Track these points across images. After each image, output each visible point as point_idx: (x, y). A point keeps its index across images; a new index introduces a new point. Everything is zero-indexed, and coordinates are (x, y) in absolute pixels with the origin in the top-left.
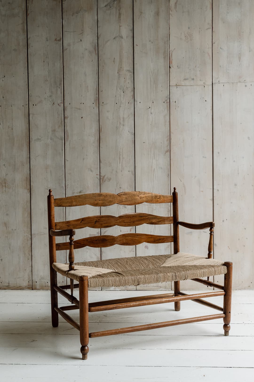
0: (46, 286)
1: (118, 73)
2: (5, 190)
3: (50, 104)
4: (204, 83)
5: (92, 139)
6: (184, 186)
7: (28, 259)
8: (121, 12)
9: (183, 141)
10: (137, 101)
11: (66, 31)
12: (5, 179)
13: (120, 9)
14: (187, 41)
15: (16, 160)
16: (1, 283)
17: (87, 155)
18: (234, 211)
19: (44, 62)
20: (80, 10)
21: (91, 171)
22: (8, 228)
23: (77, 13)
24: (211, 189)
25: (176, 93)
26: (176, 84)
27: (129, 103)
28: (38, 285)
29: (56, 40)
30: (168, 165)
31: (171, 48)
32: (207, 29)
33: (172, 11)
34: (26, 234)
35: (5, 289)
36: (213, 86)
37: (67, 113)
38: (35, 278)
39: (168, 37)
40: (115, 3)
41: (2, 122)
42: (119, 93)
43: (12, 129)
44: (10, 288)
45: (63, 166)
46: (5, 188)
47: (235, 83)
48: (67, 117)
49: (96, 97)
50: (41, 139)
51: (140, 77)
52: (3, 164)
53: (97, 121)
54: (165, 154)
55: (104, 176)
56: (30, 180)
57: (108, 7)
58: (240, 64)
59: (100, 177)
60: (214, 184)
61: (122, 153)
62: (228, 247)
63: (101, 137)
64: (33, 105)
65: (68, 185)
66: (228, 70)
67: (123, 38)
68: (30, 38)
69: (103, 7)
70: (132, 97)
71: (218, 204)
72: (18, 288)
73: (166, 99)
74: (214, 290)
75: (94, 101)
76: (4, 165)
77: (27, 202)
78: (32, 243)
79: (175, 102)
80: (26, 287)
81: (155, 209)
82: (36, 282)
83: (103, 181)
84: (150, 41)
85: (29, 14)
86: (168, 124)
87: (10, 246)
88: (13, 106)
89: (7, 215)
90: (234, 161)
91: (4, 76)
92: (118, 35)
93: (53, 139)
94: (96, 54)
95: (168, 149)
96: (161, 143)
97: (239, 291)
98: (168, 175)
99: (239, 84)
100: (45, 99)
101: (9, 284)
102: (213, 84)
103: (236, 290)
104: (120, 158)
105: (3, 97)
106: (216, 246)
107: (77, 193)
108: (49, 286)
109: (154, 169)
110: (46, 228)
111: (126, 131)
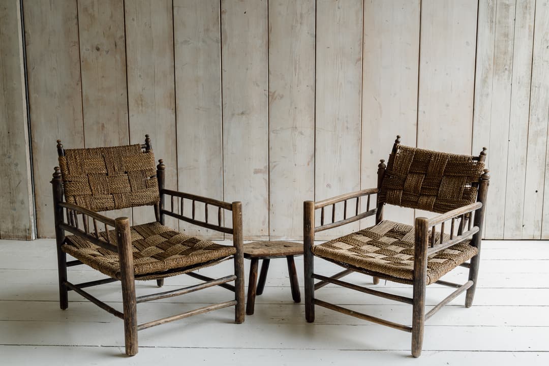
2: (142, 109)
5: (257, 42)
6: (380, 107)
9: (381, 46)
12: (142, 95)
15: (156, 70)
17: (251, 64)
18: (444, 140)
21: (258, 85)
24: (415, 110)
30: (360, 79)
34: (171, 168)
37: (225, 6)
38: (183, 225)
41: (136, 17)
43: (150, 27)
45: (220, 78)
46: (142, 107)
48: (224, 10)
50: (189, 41)
52: (139, 74)
53: (266, 17)
54: (356, 63)
55: (275, 92)
56: (174, 97)
59: (269, 93)
60: (419, 104)
61: (299, 62)
63: (271, 39)
65: (226, 103)
71: (423, 131)
76: (140, 76)
77: (171, 126)
78: (179, 179)
81: (341, 136)
83: (272, 98)
86: (360, 22)
90: (447, 74)
93: (206, 42)
95: (360, 57)
96: (351, 48)
98: (360, 91)
104: (295, 69)
107: (238, 115)
108: (201, 236)
109: (341, 84)
110: (197, 161)
111: (305, 31)
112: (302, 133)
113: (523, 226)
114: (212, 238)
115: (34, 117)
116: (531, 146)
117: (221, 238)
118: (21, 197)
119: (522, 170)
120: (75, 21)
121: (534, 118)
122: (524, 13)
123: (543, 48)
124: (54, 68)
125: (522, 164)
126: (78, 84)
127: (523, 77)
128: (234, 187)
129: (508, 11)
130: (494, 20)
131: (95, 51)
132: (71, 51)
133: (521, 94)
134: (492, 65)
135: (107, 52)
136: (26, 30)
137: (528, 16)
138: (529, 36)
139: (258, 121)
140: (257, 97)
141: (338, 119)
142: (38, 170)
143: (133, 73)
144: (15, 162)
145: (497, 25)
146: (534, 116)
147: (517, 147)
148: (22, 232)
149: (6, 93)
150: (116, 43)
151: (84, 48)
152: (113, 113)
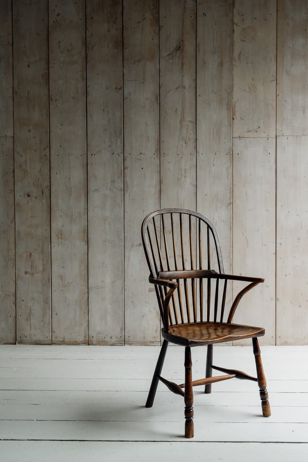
0: (102, 341)
1: (180, 123)
2: (61, 242)
3: (109, 154)
4: (268, 135)
5: (151, 190)
6: (247, 240)
7: (85, 313)
8: (184, 62)
9: (246, 193)
10: (199, 153)
11: (127, 80)
12: (62, 230)
13: (183, 58)
14: (251, 92)
15: (73, 211)
16: (56, 338)
17: (147, 207)
18: (297, 266)
19: (104, 110)
20: (142, 59)
21: (152, 223)
22: (63, 281)
23: (139, 61)
24: (274, 243)
25: (239, 145)
26: (239, 136)
27: (191, 154)
28: (94, 340)
29: (116, 88)
30: (231, 218)
31: (235, 100)
32: (271, 81)
33: (235, 62)
34: (83, 287)
35: (60, 344)
36: (277, 138)
37: (127, 163)
38: (92, 333)
39: (231, 88)
40: (178, 52)
41: (59, 172)
42: (181, 144)
43: (70, 179)
44: (65, 343)
45: (123, 217)
46: (61, 240)
47: (299, 136)
48: (126, 167)
49: (157, 147)
50: (99, 190)
51: (203, 128)
52: (60, 215)
53: (158, 172)
54: (228, 207)
56: (87, 232)
57: (171, 56)
58: (305, 117)
59: (161, 229)
60: (277, 238)
61: (184, 206)
62: (291, 302)
63: (162, 188)
64: (92, 155)
65: (127, 237)
66: (292, 122)
67: (185, 88)
68: (89, 86)
69: (165, 56)
70: (194, 149)
71: (280, 258)
72: (73, 344)
73: (229, 151)
74: (276, 345)
75: (155, 152)
76: (61, 216)
77: (84, 254)
78: (89, 296)
79: (238, 154)
80: (82, 342)
82: (93, 337)
84: (213, 92)
85: (89, 61)
86: (230, 176)
87: (65, 299)
88: (70, 155)
89: (63, 267)
90: (298, 215)
91: (62, 125)
92: (180, 85)
93: (112, 190)
94: (158, 103)
95: (230, 202)
96: (224, 195)
97: (301, 346)
98: (231, 228)
99: (303, 137)
100: (104, 148)
101: (64, 338)
102: (277, 136)
103: (299, 345)
105: (61, 146)
106: (278, 301)
107: (137, 246)
108: (106, 342)
109: (216, 222)
110: (103, 282)
111: (188, 183)
112: (186, 261)
114: (115, 344)
117: (122, 344)
120: (12, 174)
126: (12, 222)
128: (132, 302)
131: (26, 197)
132: (8, 197)
135: (36, 198)
143: (56, 214)
150: (43, 191)
151: (18, 194)
152: (39, 244)
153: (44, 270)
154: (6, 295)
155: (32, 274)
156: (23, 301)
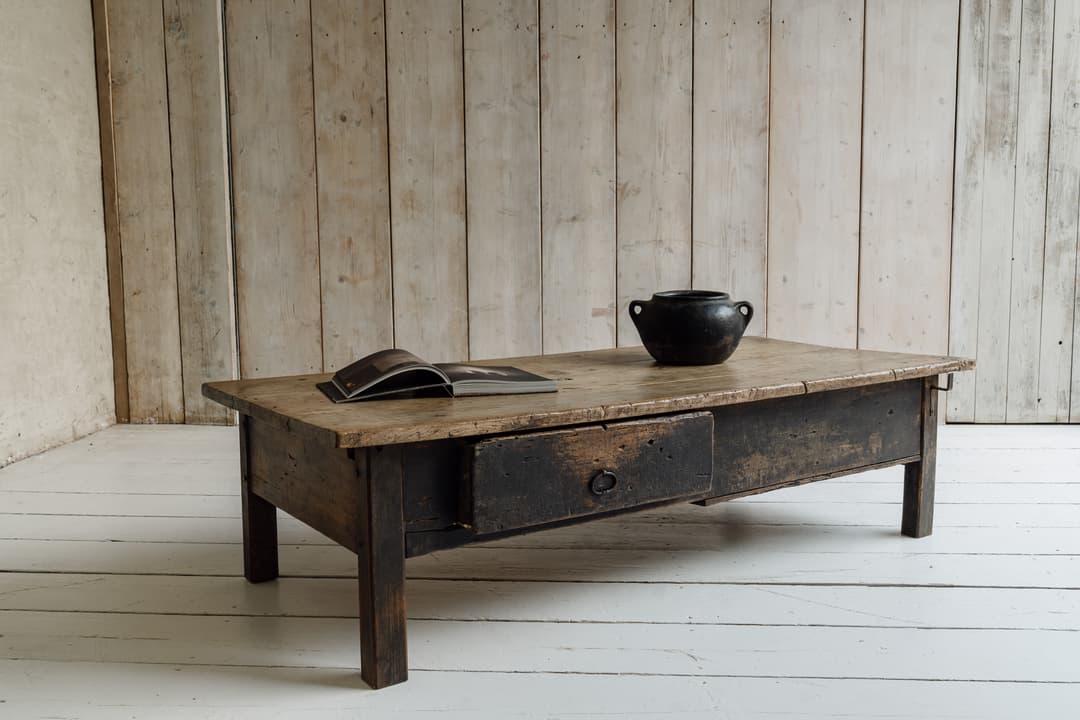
2: (412, 214)
3: (508, 28)
5: (597, 103)
6: (798, 206)
9: (799, 107)
10: (699, 21)
12: (413, 191)
15: (435, 151)
17: (588, 139)
18: (905, 259)
21: (598, 173)
22: (417, 295)
24: (855, 212)
27: (681, 25)
30: (765, 160)
34: (457, 309)
37: (547, 47)
41: (406, 67)
43: (427, 83)
45: (538, 162)
46: (412, 210)
48: (546, 54)
49: (610, 11)
50: (488, 104)
52: (408, 158)
53: (612, 65)
54: (759, 136)
55: (626, 184)
56: (465, 194)
59: (618, 185)
60: (863, 202)
61: (666, 134)
62: (890, 335)
63: (621, 99)
64: (473, 30)
65: (547, 204)
70: (688, 12)
71: (870, 245)
73: (763, 16)
75: (606, 20)
76: (410, 161)
77: (459, 240)
78: (471, 327)
79: (783, 22)
81: (734, 254)
83: (622, 193)
86: (766, 70)
87: (422, 333)
88: (427, 31)
89: (416, 267)
90: (908, 151)
93: (516, 105)
95: (764, 125)
96: (750, 112)
98: (765, 181)
100: (499, 16)
104: (660, 145)
105: (407, 13)
106: (863, 333)
107: (567, 221)
109: (735, 169)
110: (500, 296)
111: (675, 86)
112: (670, 251)
113: (1039, 400)
115: (240, 228)
116: (1049, 267)
118: (219, 355)
119: (1036, 308)
120: (308, 75)
121: (1054, 221)
122: (1035, 51)
123: (1068, 108)
124: (274, 150)
125: (1035, 298)
126: (311, 175)
127: (1034, 154)
128: (559, 338)
129: (1007, 47)
130: (985, 63)
131: (339, 121)
132: (302, 122)
133: (1031, 182)
134: (983, 135)
135: (358, 123)
136: (231, 89)
137: (1041, 55)
138: (1044, 86)
139: (598, 232)
140: (597, 191)
141: (730, 227)
142: (246, 313)
143: (400, 156)
144: (211, 300)
145: (991, 71)
146: (1053, 219)
147: (1026, 270)
148: (219, 412)
149: (199, 189)
150: (371, 109)
151: (322, 117)
152: (366, 221)
153: (377, 272)
154: (303, 324)
155: (354, 282)
156: (336, 336)
